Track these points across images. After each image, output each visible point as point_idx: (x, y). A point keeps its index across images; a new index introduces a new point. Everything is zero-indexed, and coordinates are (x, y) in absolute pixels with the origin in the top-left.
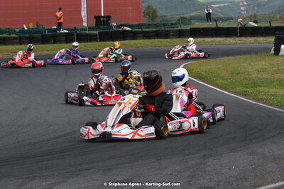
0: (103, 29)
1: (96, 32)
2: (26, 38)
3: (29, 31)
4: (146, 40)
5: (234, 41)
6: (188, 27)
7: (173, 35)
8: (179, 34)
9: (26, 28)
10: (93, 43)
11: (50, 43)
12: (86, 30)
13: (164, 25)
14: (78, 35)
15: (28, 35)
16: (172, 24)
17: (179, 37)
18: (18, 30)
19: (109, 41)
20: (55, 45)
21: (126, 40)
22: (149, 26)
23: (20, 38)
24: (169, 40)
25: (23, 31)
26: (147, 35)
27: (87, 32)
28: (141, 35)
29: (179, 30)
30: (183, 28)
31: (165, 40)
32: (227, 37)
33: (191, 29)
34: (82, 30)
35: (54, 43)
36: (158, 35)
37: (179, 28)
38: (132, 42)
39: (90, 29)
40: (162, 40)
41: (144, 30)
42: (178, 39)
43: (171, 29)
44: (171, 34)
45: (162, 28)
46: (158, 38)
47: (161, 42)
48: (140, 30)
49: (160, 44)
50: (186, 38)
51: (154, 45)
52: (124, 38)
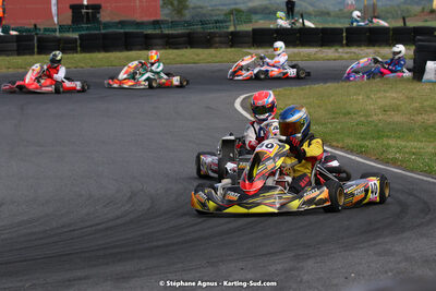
0: (86, 29)
1: (75, 35)
4: (170, 51)
5: (337, 55)
6: (248, 28)
7: (221, 42)
8: (232, 40)
10: (71, 56)
12: (55, 31)
13: (202, 23)
14: (40, 40)
16: (217, 22)
17: (231, 46)
19: (99, 51)
21: (131, 50)
22: (174, 24)
24: (212, 51)
26: (171, 42)
27: (58, 34)
28: (159, 41)
29: (232, 33)
30: (239, 28)
31: (207, 51)
32: (322, 46)
33: (254, 30)
34: (45, 30)
36: (191, 40)
37: (232, 29)
39: (62, 28)
40: (199, 51)
41: (166, 32)
42: (229, 50)
43: (217, 30)
44: (217, 39)
45: (198, 28)
46: (192, 47)
47: (198, 55)
48: (158, 31)
49: (197, 58)
50: (245, 47)
51: (184, 59)
52: (128, 47)
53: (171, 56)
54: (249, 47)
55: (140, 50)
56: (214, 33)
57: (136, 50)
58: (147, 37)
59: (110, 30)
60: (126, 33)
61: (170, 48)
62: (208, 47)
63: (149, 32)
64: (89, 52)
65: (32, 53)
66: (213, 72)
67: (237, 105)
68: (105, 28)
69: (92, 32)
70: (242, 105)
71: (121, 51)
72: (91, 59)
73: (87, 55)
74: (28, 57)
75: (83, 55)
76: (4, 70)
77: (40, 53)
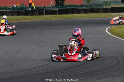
0: (60, 7)
1: (57, 9)
2: (16, 12)
3: (17, 8)
6: (110, 7)
8: (105, 11)
9: (15, 7)
10: (55, 15)
11: (29, 15)
12: (50, 8)
13: (96, 5)
14: (46, 11)
15: (17, 11)
16: (100, 5)
17: (105, 13)
18: (10, 8)
19: (64, 14)
20: (33, 16)
22: (87, 6)
23: (12, 12)
24: (99, 14)
25: (13, 8)
26: (86, 11)
27: (51, 9)
28: (82, 11)
29: (105, 9)
30: (107, 7)
31: (97, 14)
33: (112, 8)
34: (47, 8)
35: (32, 15)
36: (92, 11)
37: (105, 7)
38: (78, 15)
39: (53, 7)
40: (95, 14)
41: (84, 8)
42: (104, 14)
43: (100, 8)
44: (100, 10)
45: (94, 7)
46: (92, 13)
47: (94, 15)
48: (82, 8)
49: (94, 16)
51: (90, 17)
52: (73, 13)
53: (86, 16)
54: (110, 13)
57: (75, 14)
58: (79, 10)
59: (67, 8)
60: (72, 9)
61: (86, 13)
63: (79, 8)
64: (61, 14)
65: (43, 15)
66: (99, 20)
67: (106, 31)
69: (62, 8)
70: (108, 30)
71: (71, 14)
72: (61, 16)
75: (59, 15)
76: (35, 20)
77: (46, 15)
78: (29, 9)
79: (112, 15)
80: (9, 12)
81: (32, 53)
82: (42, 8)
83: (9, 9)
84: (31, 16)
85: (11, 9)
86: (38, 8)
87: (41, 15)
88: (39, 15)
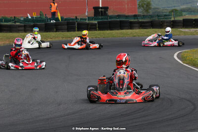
0: (101, 19)
1: (96, 22)
3: (33, 20)
4: (142, 30)
6: (180, 18)
8: (173, 25)
9: (30, 17)
10: (93, 32)
11: (52, 31)
12: (86, 20)
13: (158, 16)
14: (79, 24)
15: (32, 24)
16: (165, 15)
17: (173, 28)
18: (22, 19)
19: (107, 30)
20: (57, 33)
21: (123, 29)
22: (144, 16)
23: (25, 26)
24: (163, 30)
25: (27, 20)
26: (143, 25)
27: (87, 21)
28: (137, 25)
29: (173, 21)
30: (176, 19)
33: (183, 20)
34: (81, 19)
35: (56, 31)
36: (153, 25)
37: (173, 19)
38: (130, 31)
39: (89, 18)
40: (156, 30)
41: (140, 20)
43: (165, 20)
44: (165, 24)
45: (156, 19)
46: (153, 28)
48: (136, 20)
50: (179, 28)
51: (148, 34)
52: (121, 28)
53: (143, 32)
54: (181, 28)
55: (128, 29)
56: (164, 21)
57: (125, 29)
58: (131, 23)
59: (113, 20)
60: (120, 21)
61: (142, 28)
62: (161, 28)
63: (132, 20)
64: (102, 30)
65: (75, 31)
67: (175, 57)
68: (110, 18)
69: (104, 20)
70: (178, 56)
71: (118, 30)
72: (103, 33)
73: (102, 32)
74: (72, 32)
75: (100, 31)
76: (61, 39)
77: (78, 30)
78: (52, 21)
79: (184, 32)
80: (19, 26)
81: (57, 92)
82: (73, 19)
83: (19, 21)
84: (55, 33)
85: (22, 21)
86: (66, 19)
87: (71, 31)
88: (68, 31)
